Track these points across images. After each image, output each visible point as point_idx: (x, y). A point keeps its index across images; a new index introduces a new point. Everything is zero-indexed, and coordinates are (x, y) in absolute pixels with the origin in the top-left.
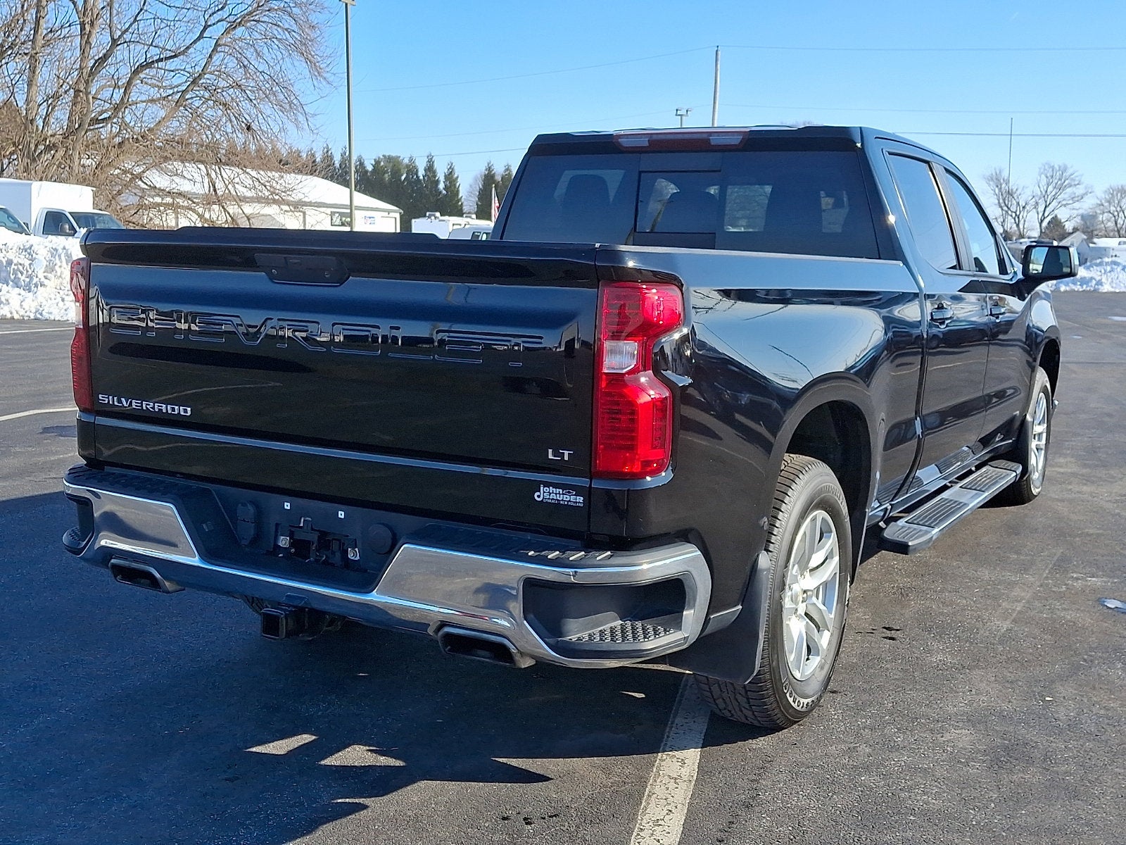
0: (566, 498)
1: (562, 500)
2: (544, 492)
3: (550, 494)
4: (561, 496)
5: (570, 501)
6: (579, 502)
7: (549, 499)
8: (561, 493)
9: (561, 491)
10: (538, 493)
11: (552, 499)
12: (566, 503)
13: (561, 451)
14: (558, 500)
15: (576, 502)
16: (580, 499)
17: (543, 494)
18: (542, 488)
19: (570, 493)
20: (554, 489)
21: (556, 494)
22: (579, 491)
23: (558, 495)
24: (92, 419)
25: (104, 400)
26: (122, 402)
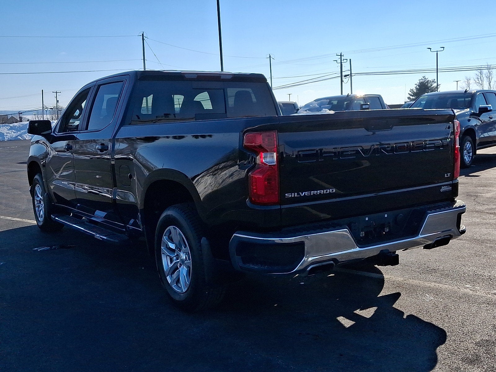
7: (444, 190)
12: (448, 190)
13: (448, 174)
16: (451, 188)
18: (442, 187)
20: (445, 187)
22: (450, 185)
24: (279, 207)
25: (289, 196)
26: (300, 194)
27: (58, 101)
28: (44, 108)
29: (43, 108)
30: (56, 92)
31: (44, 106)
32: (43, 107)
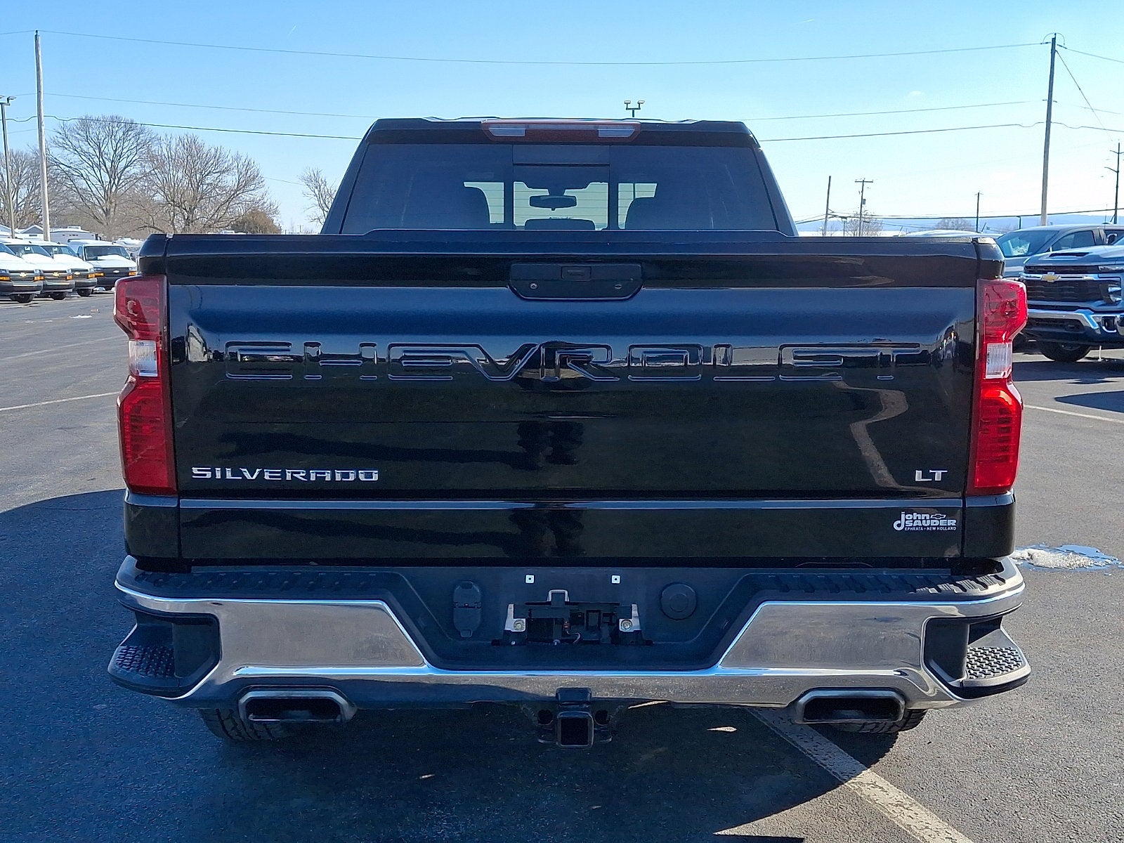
0: (935, 523)
1: (929, 526)
2: (906, 520)
3: (914, 521)
4: (928, 521)
5: (939, 526)
6: (951, 526)
7: (912, 526)
8: (928, 518)
9: (928, 516)
10: (899, 522)
11: (916, 527)
12: (934, 528)
13: (931, 471)
14: (923, 527)
15: (947, 527)
16: (952, 522)
17: (905, 522)
18: (903, 516)
19: (940, 516)
20: (919, 515)
21: (921, 520)
22: (949, 513)
23: (924, 521)
24: (171, 504)
25: (205, 475)
26: (241, 474)
27: (865, 200)
28: (829, 216)
29: (826, 217)
30: (863, 181)
31: (829, 212)
32: (827, 214)
